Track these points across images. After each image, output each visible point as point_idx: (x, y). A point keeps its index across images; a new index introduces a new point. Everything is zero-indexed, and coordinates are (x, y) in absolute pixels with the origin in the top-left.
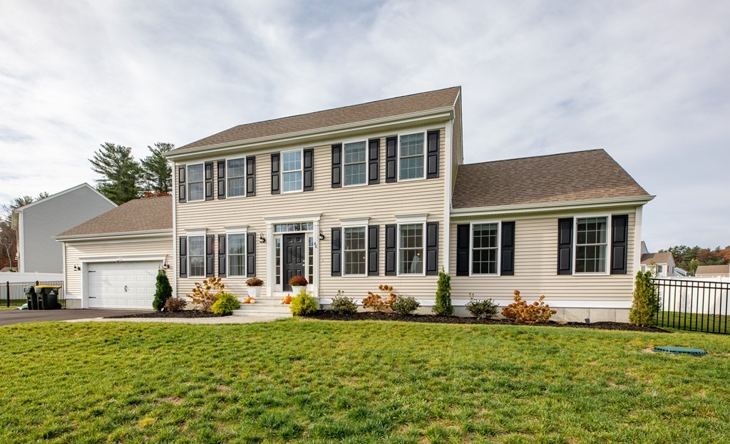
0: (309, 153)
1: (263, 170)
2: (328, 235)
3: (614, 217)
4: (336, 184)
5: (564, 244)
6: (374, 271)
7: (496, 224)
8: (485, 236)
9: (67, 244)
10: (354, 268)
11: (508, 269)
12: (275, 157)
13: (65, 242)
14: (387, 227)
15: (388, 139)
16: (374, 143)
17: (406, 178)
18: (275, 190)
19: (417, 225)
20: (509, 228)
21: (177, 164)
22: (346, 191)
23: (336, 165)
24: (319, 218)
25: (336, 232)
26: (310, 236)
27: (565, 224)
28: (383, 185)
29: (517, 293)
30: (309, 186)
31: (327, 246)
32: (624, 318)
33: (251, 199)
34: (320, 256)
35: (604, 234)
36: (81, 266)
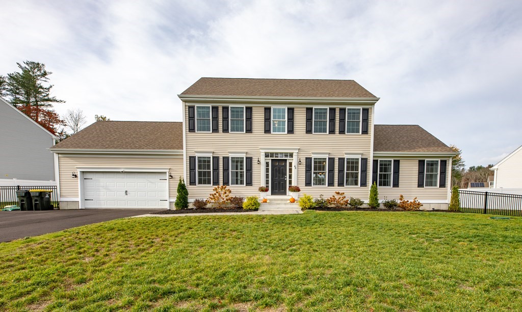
0: (291, 111)
1: (258, 118)
2: (304, 161)
3: (441, 161)
4: (309, 131)
5: (421, 172)
6: (331, 184)
7: (391, 161)
8: (385, 167)
9: (60, 156)
10: (320, 182)
11: (396, 184)
12: (267, 110)
13: (58, 154)
14: (339, 159)
15: (341, 109)
16: (333, 111)
17: (350, 132)
18: (267, 131)
19: (356, 159)
20: (397, 163)
21: (187, 104)
22: (316, 137)
23: (309, 120)
24: (297, 151)
25: (308, 160)
26: (291, 161)
27: (421, 163)
28: (337, 135)
29: (402, 196)
30: (291, 131)
31: (303, 168)
32: (445, 208)
33: (249, 135)
34: (297, 175)
35: (437, 169)
36: (79, 175)
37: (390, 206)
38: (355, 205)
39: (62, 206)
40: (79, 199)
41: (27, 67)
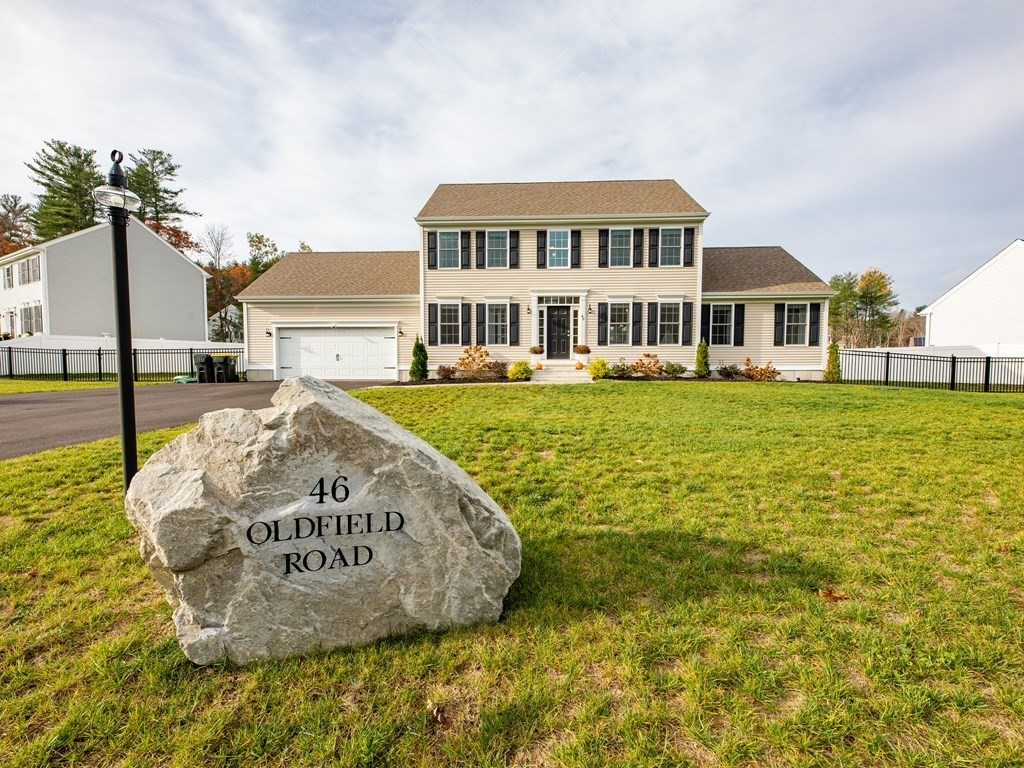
0: (576, 235)
1: (528, 246)
2: (595, 309)
3: (811, 305)
4: (603, 264)
5: (778, 323)
6: (637, 341)
7: (730, 306)
8: (722, 314)
9: (249, 306)
10: (620, 338)
11: (739, 342)
12: (542, 235)
13: (247, 303)
14: (649, 304)
15: (651, 231)
16: (639, 233)
17: (665, 264)
18: (541, 265)
19: (675, 304)
20: (740, 309)
21: (426, 229)
22: (613, 271)
23: (603, 247)
24: (586, 294)
25: (603, 306)
26: (576, 309)
27: (779, 308)
28: (646, 269)
29: (748, 360)
30: (576, 264)
31: (594, 319)
32: (819, 377)
33: (514, 271)
34: (585, 329)
35: (804, 317)
36: (274, 332)
37: (728, 374)
38: (674, 373)
39: (250, 377)
40: (273, 367)
41: (144, 159)
